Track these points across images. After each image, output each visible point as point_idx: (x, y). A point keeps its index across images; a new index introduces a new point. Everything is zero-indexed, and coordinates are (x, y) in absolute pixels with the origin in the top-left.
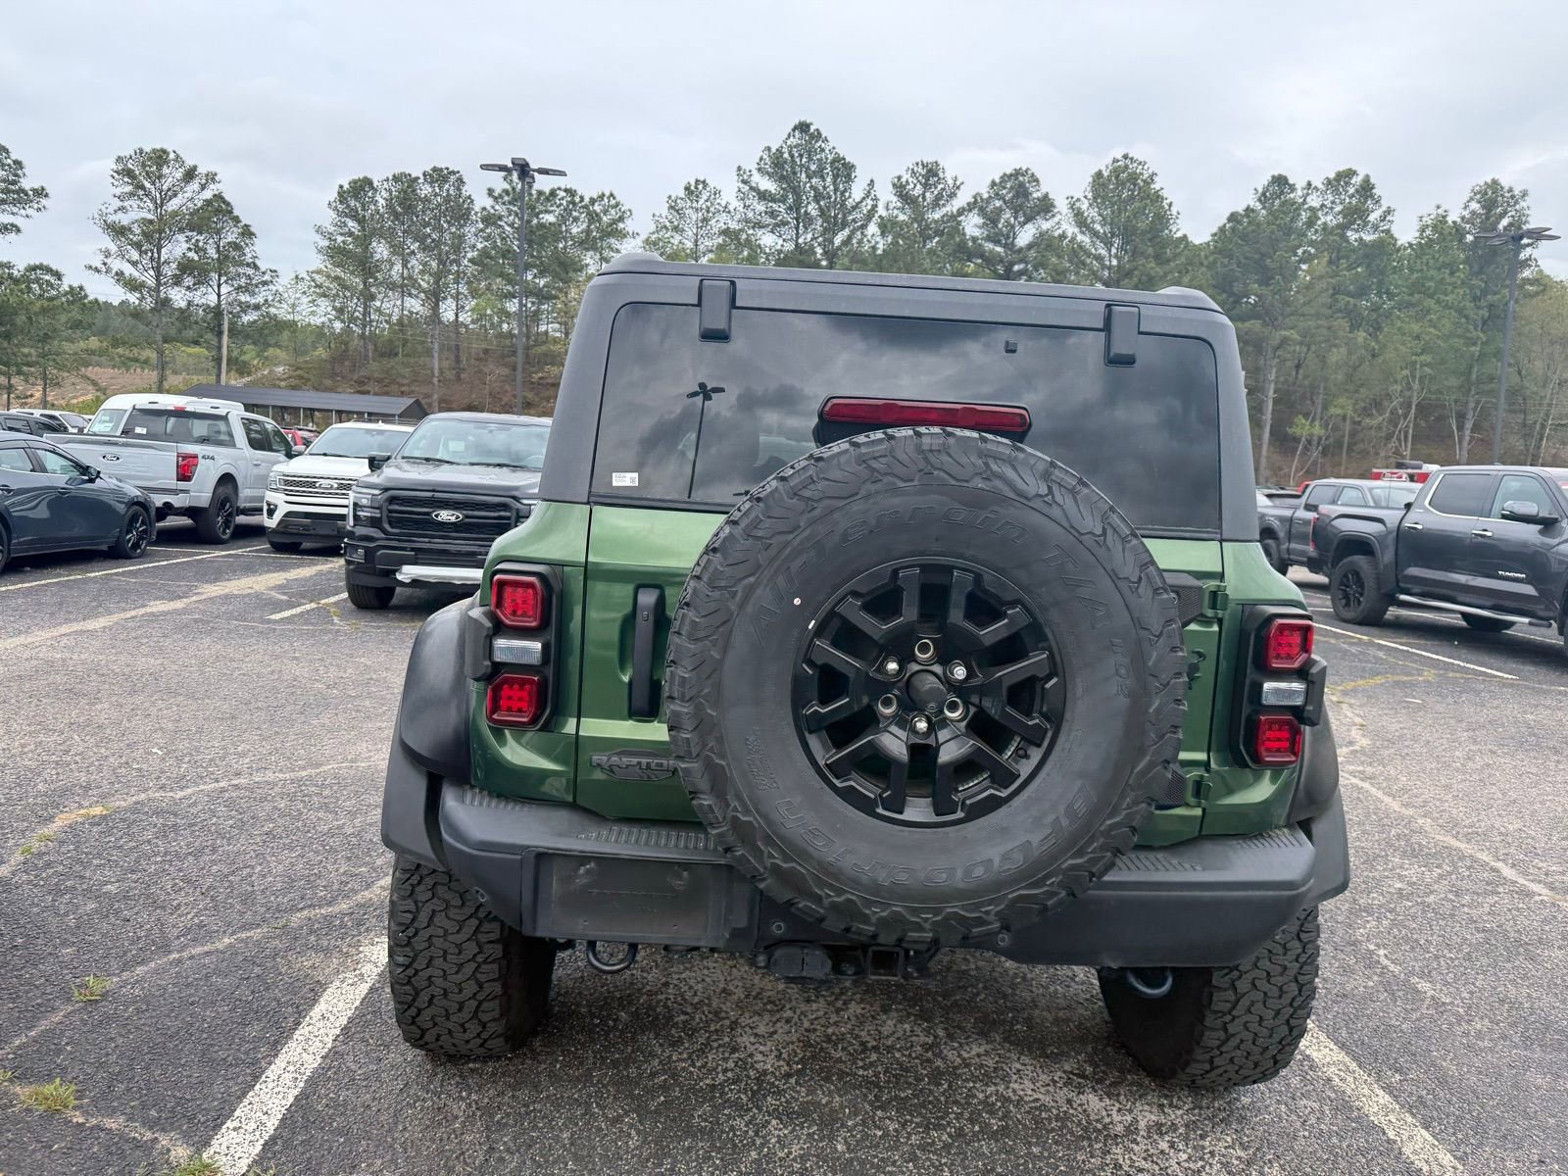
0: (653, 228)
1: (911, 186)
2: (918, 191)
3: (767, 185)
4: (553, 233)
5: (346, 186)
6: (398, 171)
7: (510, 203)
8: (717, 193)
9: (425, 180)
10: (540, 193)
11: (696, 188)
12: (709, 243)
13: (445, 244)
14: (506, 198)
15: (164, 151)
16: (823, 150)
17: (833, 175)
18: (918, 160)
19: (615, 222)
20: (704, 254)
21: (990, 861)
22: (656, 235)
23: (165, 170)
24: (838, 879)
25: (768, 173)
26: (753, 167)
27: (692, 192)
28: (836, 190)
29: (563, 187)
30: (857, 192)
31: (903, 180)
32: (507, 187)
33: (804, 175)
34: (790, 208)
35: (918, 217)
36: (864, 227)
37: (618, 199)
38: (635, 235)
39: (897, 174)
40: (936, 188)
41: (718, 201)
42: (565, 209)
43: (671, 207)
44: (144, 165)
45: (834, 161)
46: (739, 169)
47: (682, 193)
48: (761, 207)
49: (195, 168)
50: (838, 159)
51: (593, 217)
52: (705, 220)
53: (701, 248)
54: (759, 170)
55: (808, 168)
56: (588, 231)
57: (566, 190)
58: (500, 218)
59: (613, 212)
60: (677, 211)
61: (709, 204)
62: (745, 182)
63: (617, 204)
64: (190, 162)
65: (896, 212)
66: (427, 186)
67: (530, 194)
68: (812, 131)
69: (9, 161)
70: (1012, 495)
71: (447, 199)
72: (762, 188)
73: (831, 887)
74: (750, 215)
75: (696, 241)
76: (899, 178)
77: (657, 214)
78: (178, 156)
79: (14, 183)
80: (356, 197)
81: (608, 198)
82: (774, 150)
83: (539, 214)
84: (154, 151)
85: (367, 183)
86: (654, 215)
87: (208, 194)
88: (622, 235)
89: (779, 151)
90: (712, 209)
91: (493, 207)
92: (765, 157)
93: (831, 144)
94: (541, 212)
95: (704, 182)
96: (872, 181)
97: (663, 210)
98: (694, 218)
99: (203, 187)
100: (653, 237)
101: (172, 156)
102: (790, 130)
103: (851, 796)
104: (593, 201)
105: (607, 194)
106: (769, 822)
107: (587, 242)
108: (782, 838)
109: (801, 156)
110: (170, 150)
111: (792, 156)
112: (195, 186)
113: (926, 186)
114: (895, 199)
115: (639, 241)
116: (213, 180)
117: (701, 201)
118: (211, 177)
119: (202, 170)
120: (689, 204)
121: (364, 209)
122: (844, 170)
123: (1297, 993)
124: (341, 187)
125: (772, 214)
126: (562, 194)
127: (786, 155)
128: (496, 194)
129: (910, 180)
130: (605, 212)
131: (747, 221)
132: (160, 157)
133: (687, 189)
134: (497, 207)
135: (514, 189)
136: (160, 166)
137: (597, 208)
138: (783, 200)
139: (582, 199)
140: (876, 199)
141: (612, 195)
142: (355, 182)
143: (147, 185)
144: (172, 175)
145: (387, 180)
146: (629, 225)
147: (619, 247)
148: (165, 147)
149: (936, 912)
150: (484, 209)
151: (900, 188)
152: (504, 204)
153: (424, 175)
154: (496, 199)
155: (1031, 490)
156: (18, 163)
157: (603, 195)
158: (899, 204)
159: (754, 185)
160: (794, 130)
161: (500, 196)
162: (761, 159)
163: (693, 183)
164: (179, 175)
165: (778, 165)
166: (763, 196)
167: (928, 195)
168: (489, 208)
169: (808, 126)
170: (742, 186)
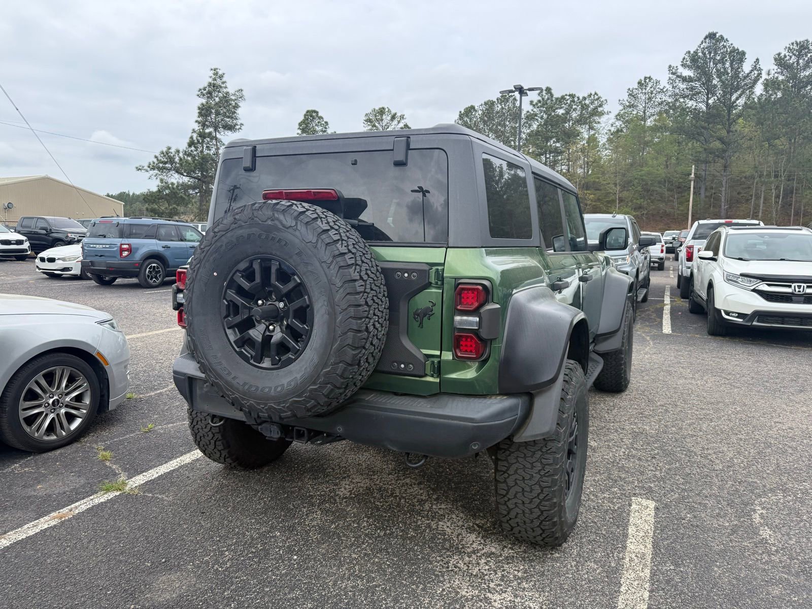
0: (621, 108)
1: (788, 58)
2: (794, 59)
3: (687, 73)
4: (564, 119)
5: (463, 112)
6: (486, 100)
7: (541, 107)
8: (658, 82)
9: (498, 102)
10: (557, 99)
11: (645, 82)
12: (652, 111)
13: (507, 133)
14: (539, 104)
15: (383, 108)
16: (725, 47)
17: (731, 61)
18: (793, 41)
19: (596, 108)
20: (650, 117)
21: (283, 385)
22: (624, 111)
23: (384, 117)
24: (232, 388)
25: (688, 66)
26: (679, 64)
27: (643, 84)
28: (732, 69)
29: (568, 94)
30: (747, 67)
31: (782, 55)
32: (540, 98)
33: (712, 63)
34: (703, 84)
35: (794, 77)
36: (752, 87)
37: (599, 95)
38: (609, 112)
39: (778, 52)
40: (806, 56)
41: (658, 87)
42: (569, 105)
43: (630, 95)
44: (376, 116)
45: (731, 52)
46: (670, 66)
47: (636, 86)
48: (683, 86)
49: (396, 114)
50: (734, 50)
51: (584, 107)
52: (650, 99)
53: (648, 114)
54: (682, 65)
55: (715, 59)
56: (581, 115)
57: (570, 95)
58: (536, 115)
59: (596, 102)
60: (633, 96)
61: (652, 89)
62: (673, 74)
63: (598, 99)
64: (393, 112)
65: (776, 75)
66: (499, 105)
67: (552, 100)
68: (717, 37)
69: (323, 122)
70: (281, 227)
71: (509, 109)
72: (684, 75)
73: (230, 391)
74: (677, 91)
75: (645, 111)
76: (779, 54)
77: (621, 99)
78: (389, 110)
79: (325, 131)
80: (467, 116)
81: (594, 96)
82: (692, 52)
83: (555, 110)
84: (380, 109)
85: (472, 108)
86: (619, 101)
87: (401, 125)
88: (601, 114)
89: (696, 53)
90: (654, 92)
91: (532, 110)
92: (686, 57)
93: (730, 42)
94: (557, 109)
95: (650, 78)
96: (757, 59)
97: (625, 97)
98: (643, 98)
99: (399, 122)
100: (622, 112)
101: (387, 110)
102: (702, 39)
103: (241, 354)
104: (584, 98)
105: (593, 93)
106: (210, 364)
107: (581, 121)
108: (213, 370)
109: (710, 53)
110: (386, 107)
111: (704, 54)
112: (395, 122)
113: (799, 56)
114: (776, 67)
115: (612, 116)
116: (403, 118)
117: (648, 88)
118: (402, 117)
119: (399, 114)
120: (640, 91)
121: (470, 121)
122: (739, 56)
123: (540, 491)
124: (460, 112)
125: (692, 89)
126: (568, 97)
127: (700, 54)
128: (534, 103)
129: (787, 54)
130: (592, 103)
131: (676, 95)
132: (381, 111)
133: (639, 83)
134: (535, 110)
135: (543, 99)
136: (382, 115)
137: (587, 102)
138: (699, 80)
139: (578, 98)
140: (760, 70)
141: (596, 94)
142: (467, 108)
143: (377, 124)
144: (387, 118)
145: (482, 105)
146: (606, 108)
147: (599, 120)
148: (384, 106)
149: (266, 405)
150: (528, 112)
151: (780, 61)
152: (538, 107)
153: (497, 100)
154: (534, 105)
155: (288, 224)
156: (326, 123)
157: (591, 94)
158: (779, 70)
159: (679, 74)
160: (705, 39)
161: (537, 104)
162: (684, 59)
163: (643, 79)
164: (389, 118)
165: (694, 60)
166: (684, 79)
167: (801, 61)
168: (530, 111)
169: (715, 34)
170: (671, 76)
